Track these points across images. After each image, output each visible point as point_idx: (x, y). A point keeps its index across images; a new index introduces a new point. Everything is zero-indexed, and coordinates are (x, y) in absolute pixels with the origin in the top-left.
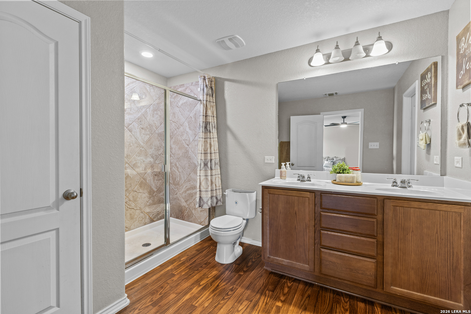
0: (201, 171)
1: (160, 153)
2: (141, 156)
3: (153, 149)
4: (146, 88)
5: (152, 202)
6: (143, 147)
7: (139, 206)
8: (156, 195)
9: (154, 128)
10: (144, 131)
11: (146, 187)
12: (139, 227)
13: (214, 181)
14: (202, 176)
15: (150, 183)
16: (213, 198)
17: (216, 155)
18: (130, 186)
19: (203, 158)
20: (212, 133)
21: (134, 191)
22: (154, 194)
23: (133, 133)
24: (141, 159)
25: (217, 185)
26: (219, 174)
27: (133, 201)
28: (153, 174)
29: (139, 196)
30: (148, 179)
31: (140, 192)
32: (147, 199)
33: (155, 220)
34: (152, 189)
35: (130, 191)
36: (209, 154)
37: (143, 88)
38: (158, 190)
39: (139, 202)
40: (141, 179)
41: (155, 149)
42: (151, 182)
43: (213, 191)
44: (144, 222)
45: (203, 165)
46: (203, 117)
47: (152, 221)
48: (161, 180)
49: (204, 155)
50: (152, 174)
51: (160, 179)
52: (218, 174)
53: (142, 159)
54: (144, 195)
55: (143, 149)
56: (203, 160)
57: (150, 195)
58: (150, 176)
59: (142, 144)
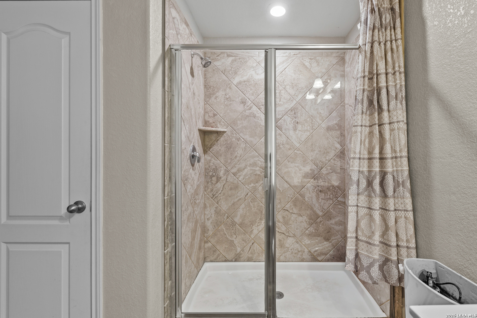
0: (360, 197)
1: (330, 158)
2: (297, 162)
3: (316, 152)
4: (304, 65)
5: (314, 231)
6: (299, 150)
7: (292, 232)
8: (321, 222)
9: (318, 120)
10: (301, 126)
11: (303, 208)
12: (293, 262)
13: (391, 222)
14: (363, 207)
15: (311, 202)
16: (389, 263)
17: (399, 163)
18: (279, 202)
19: (365, 169)
20: (389, 111)
21: (284, 209)
22: (319, 220)
23: (283, 131)
24: (295, 166)
25: (403, 236)
26: (407, 211)
27: (283, 223)
28: (317, 189)
29: (292, 218)
30: (307, 195)
31: (294, 213)
32: (305, 225)
33: (319, 258)
34: (314, 212)
35: (279, 208)
36: (378, 160)
37: (299, 65)
38: (325, 214)
39: (293, 226)
40: (295, 194)
41: (320, 151)
42: (313, 201)
43: (388, 248)
44: (301, 257)
45: (364, 183)
46: (364, 80)
47: (314, 259)
48: (332, 199)
49: (369, 162)
50: (314, 190)
51: (330, 199)
52: (405, 210)
53: (298, 167)
54: (301, 218)
55: (298, 152)
56: (366, 174)
57: (310, 219)
58: (311, 192)
59: (298, 145)
